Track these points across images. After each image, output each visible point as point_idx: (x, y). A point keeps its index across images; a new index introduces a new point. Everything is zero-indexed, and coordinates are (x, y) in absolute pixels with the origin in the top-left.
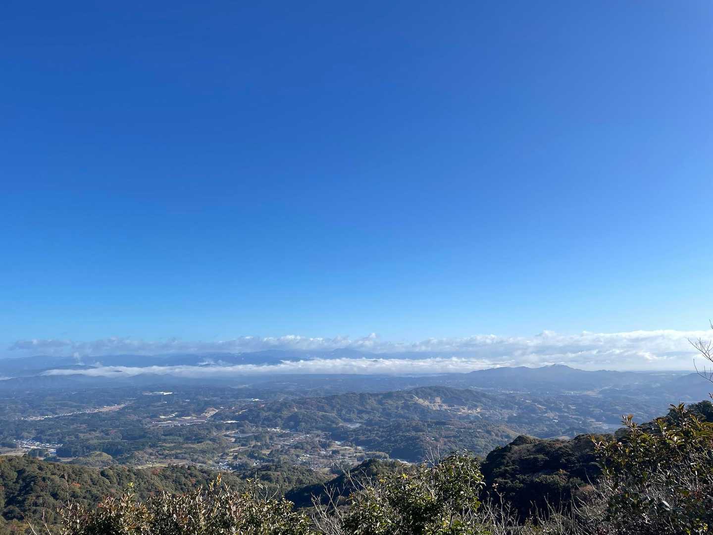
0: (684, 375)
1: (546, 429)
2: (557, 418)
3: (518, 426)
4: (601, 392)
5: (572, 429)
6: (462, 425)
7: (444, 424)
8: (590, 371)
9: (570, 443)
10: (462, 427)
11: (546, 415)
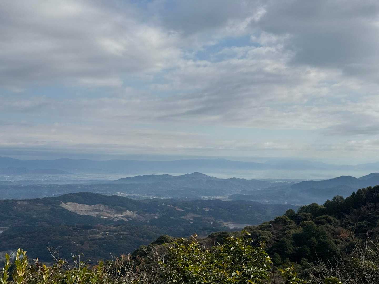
0: (296, 182)
1: (182, 229)
2: (192, 220)
3: (158, 228)
4: (230, 197)
5: (205, 229)
6: (107, 228)
7: (90, 228)
8: (223, 179)
9: (205, 240)
10: (108, 229)
11: (183, 217)
